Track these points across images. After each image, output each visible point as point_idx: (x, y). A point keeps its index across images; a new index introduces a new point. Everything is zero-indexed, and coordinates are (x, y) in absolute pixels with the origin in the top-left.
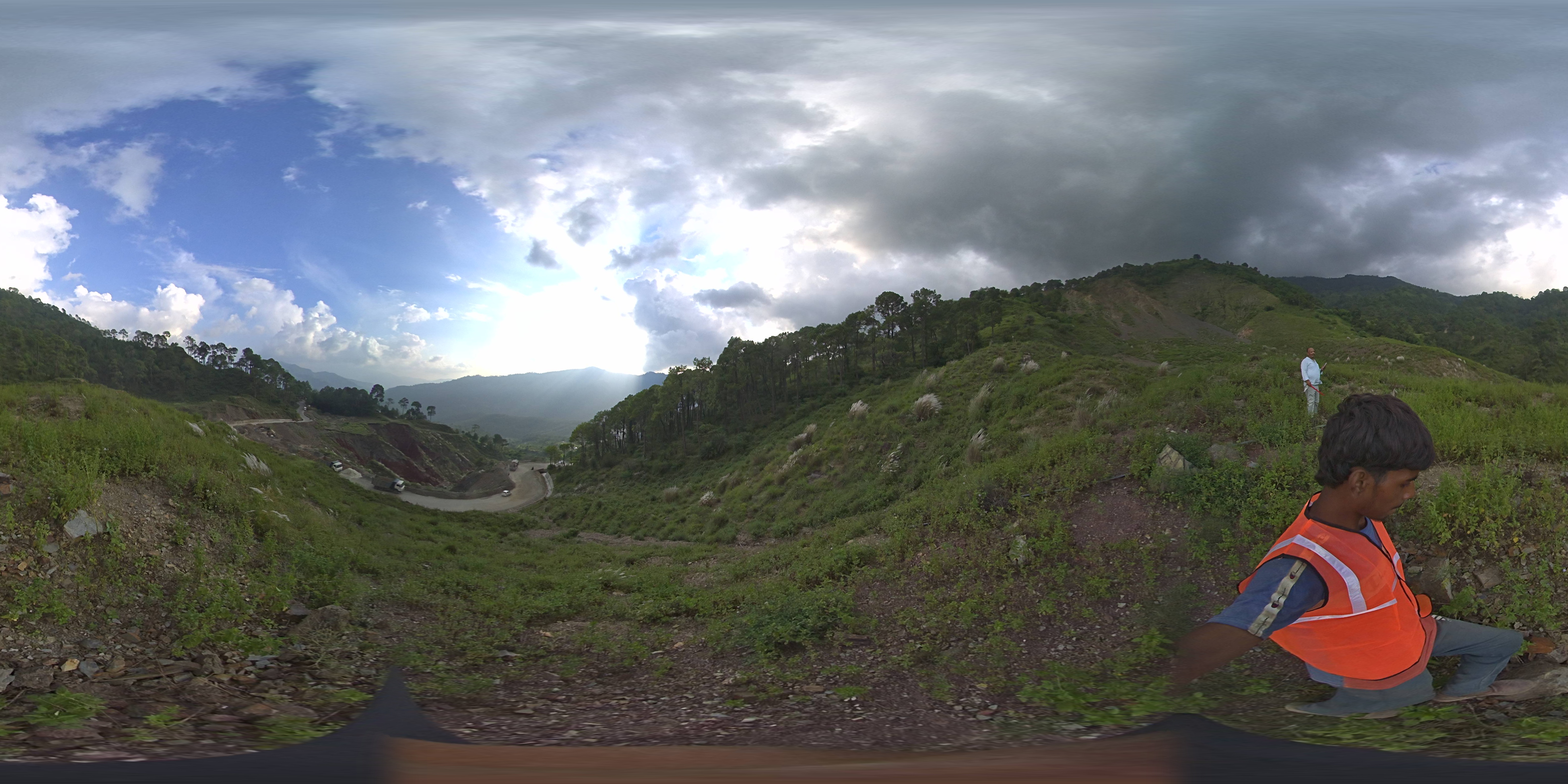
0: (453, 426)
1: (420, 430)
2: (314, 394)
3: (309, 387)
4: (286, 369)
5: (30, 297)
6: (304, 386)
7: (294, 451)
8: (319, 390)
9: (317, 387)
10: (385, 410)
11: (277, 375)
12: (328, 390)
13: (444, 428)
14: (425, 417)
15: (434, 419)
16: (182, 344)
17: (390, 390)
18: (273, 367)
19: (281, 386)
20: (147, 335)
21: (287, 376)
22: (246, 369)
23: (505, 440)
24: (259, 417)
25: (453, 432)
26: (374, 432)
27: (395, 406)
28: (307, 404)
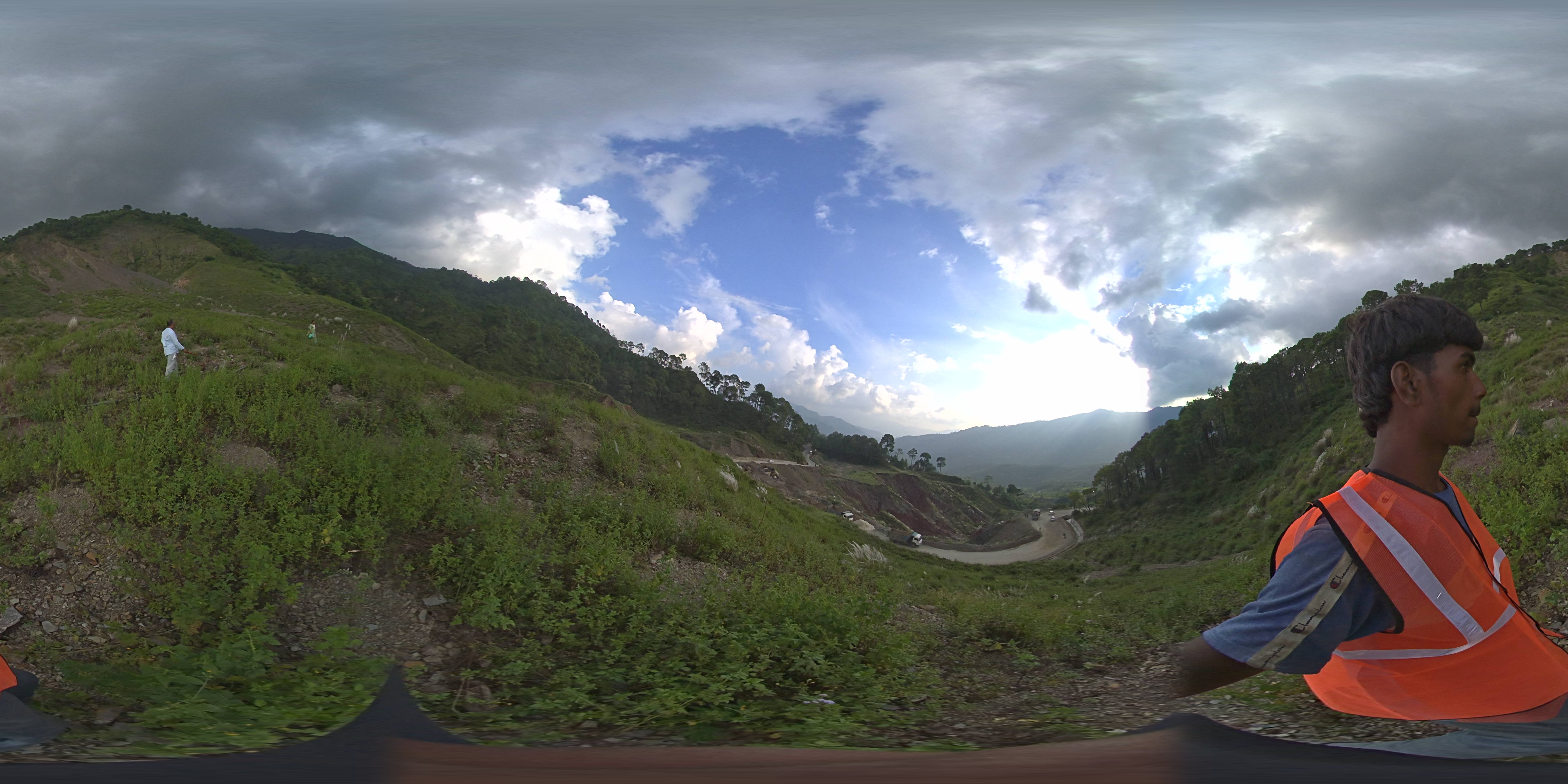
0: (963, 476)
1: (929, 482)
2: (822, 439)
3: (817, 430)
4: (796, 410)
5: (557, 294)
6: (811, 430)
7: (800, 497)
8: (827, 435)
9: (825, 432)
10: (894, 460)
11: (787, 415)
12: (836, 436)
13: (954, 480)
14: (934, 468)
15: (943, 471)
16: (697, 371)
17: (898, 439)
18: (784, 407)
19: (789, 428)
20: (663, 354)
21: (797, 418)
22: (757, 406)
23: (1019, 490)
24: (765, 456)
25: (963, 483)
26: (883, 482)
27: (903, 456)
28: (813, 448)
